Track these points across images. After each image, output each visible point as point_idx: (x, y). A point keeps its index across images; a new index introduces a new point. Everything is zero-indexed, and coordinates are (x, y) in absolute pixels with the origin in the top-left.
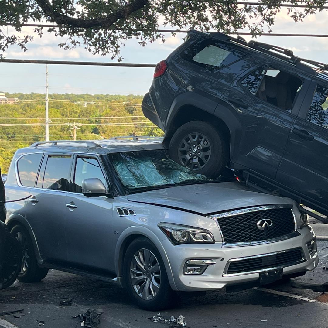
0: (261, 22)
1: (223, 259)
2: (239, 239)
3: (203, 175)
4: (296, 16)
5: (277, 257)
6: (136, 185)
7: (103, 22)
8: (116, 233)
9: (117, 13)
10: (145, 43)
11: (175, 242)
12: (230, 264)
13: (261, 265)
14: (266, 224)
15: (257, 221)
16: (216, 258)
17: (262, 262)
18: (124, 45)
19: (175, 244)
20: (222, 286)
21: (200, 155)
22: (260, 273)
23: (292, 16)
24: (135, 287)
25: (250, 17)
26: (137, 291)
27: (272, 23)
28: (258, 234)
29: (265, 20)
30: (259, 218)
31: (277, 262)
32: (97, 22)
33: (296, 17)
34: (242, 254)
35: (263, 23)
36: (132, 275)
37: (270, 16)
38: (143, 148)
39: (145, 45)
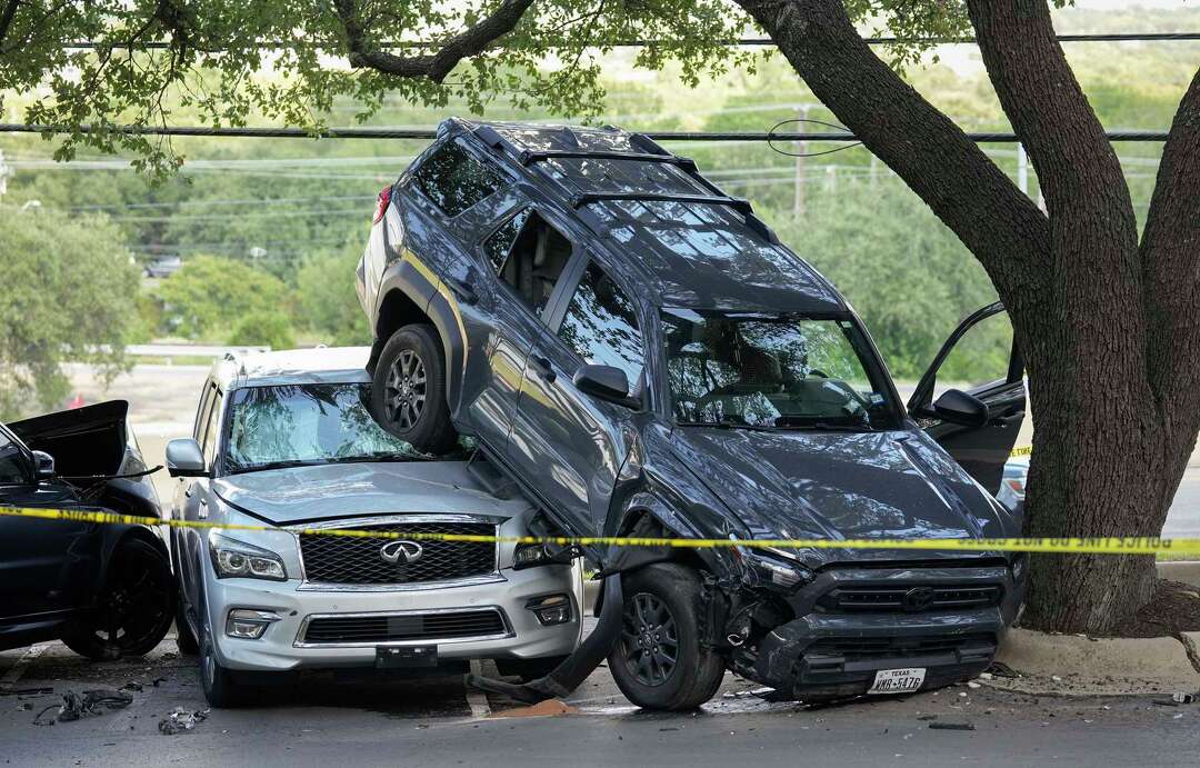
1: (294, 613)
2: (339, 577)
5: (425, 621)
11: (221, 574)
12: (311, 624)
13: (386, 632)
14: (402, 551)
15: (383, 545)
16: (284, 610)
17: (386, 627)
19: (220, 577)
20: (287, 664)
22: (378, 648)
28: (384, 570)
31: (425, 630)
34: (335, 607)
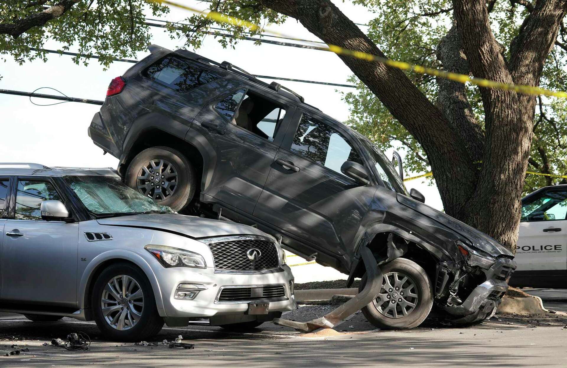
0: (185, 45)
1: (215, 285)
3: (168, 206)
4: (225, 41)
5: (264, 290)
6: (102, 211)
7: (13, 28)
8: (84, 260)
9: (33, 19)
10: (24, 61)
11: (166, 265)
12: (222, 291)
13: (250, 296)
14: (255, 254)
15: (247, 250)
16: (208, 284)
17: (250, 293)
18: (5, 61)
19: (166, 267)
21: (164, 184)
22: (248, 304)
23: (220, 41)
24: (106, 318)
25: (171, 37)
26: (109, 322)
27: (198, 47)
28: (248, 264)
29: (191, 42)
30: (249, 247)
31: (263, 295)
32: (4, 28)
33: (225, 43)
34: (232, 282)
35: (189, 46)
36: (103, 304)
37: (196, 38)
38: (98, 174)
39: (23, 63)
